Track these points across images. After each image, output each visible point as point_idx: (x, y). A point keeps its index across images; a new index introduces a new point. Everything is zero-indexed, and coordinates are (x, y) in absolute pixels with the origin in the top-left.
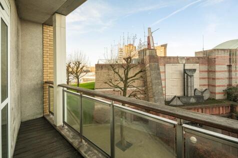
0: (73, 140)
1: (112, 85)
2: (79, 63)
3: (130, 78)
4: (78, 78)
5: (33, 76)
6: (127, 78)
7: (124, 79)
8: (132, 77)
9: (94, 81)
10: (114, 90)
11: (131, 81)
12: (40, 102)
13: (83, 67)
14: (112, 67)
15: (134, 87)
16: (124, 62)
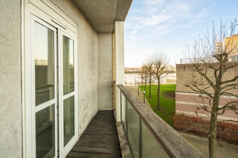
0: (122, 139)
1: (197, 90)
2: (160, 64)
3: (225, 83)
4: (158, 78)
5: (106, 76)
6: (219, 83)
7: (215, 83)
8: (228, 82)
9: (175, 83)
10: (200, 96)
11: (227, 86)
12: (111, 97)
13: (164, 67)
14: (196, 67)
15: (233, 95)
16: (216, 61)
